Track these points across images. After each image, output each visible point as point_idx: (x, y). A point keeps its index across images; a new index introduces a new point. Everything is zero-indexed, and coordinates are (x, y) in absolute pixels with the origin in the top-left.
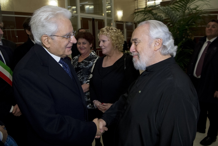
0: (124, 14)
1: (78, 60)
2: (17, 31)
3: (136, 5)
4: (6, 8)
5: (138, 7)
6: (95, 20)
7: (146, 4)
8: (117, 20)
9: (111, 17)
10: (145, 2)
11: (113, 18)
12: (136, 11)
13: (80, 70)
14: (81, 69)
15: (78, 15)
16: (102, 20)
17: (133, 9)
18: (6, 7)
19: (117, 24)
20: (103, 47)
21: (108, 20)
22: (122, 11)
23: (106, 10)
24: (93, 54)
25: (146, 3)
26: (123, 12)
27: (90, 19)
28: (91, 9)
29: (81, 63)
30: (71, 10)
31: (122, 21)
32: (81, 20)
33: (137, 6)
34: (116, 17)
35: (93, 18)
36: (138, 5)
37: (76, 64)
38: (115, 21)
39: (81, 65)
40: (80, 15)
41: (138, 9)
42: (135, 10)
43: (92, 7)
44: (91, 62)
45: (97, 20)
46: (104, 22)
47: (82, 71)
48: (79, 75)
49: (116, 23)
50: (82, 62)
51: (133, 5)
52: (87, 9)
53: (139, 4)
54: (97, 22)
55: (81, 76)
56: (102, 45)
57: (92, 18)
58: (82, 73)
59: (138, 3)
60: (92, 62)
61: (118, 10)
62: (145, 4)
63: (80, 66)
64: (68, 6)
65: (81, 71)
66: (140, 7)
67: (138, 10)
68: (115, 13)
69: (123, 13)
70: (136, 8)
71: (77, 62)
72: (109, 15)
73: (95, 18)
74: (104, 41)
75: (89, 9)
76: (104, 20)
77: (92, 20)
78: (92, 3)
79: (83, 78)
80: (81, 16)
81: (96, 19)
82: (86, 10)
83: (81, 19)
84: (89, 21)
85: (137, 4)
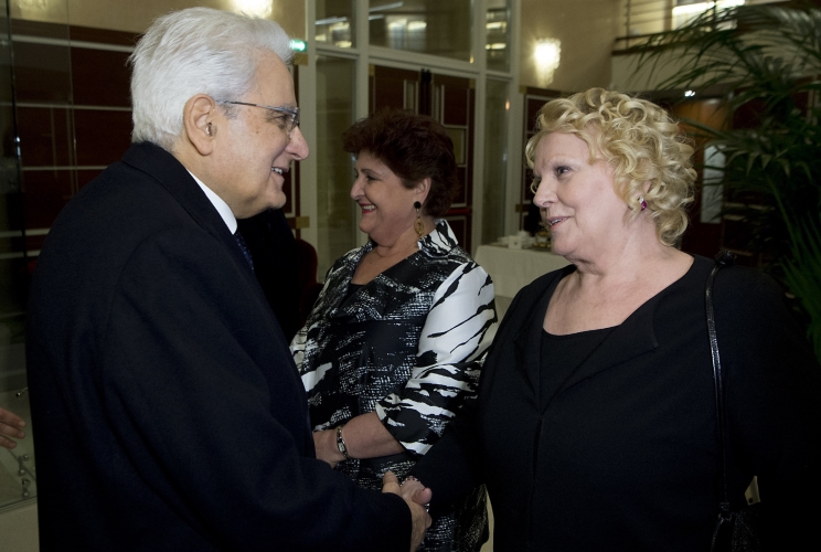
0: (564, 56)
1: (353, 273)
2: (76, 111)
3: (624, 19)
4: (43, 8)
5: (632, 27)
6: (432, 82)
7: (668, 18)
8: (531, 85)
9: (507, 69)
10: (661, 4)
11: (514, 73)
12: (622, 45)
13: (353, 332)
14: (359, 326)
15: (358, 55)
16: (465, 82)
17: (609, 38)
18: (44, 4)
19: (530, 101)
20: (557, 211)
21: (490, 81)
22: (559, 43)
23: (484, 39)
24: (438, 240)
25: (669, 8)
26: (562, 47)
27: (410, 75)
28: (417, 32)
29: (364, 295)
30: (327, 36)
31: (554, 88)
32: (371, 79)
33: (627, 24)
34: (530, 72)
35: (426, 69)
36: (633, 19)
37: (338, 295)
38: (521, 88)
39: (360, 301)
40: (368, 56)
41: (628, 38)
42: (618, 40)
43: (418, 26)
44: (416, 290)
45: (442, 79)
46: (473, 92)
47: (362, 339)
48: (346, 361)
49: (529, 97)
50: (372, 288)
51: (609, 21)
52: (396, 31)
53: (636, 14)
54: (443, 87)
55: (356, 366)
56: (553, 198)
57: (418, 68)
58: (359, 348)
59: (633, 9)
60: (423, 290)
61: (538, 39)
62: (661, 14)
63: (351, 310)
64: (318, 19)
65: (358, 340)
66: (638, 30)
67: (632, 43)
68: (525, 53)
69: (559, 50)
70: (623, 33)
71: (345, 283)
72: (496, 61)
73: (433, 71)
74: (560, 170)
75: (404, 31)
76: (474, 81)
77: (420, 79)
78: (422, 8)
79: (367, 380)
80: (370, 57)
81: (437, 76)
82: (391, 35)
83: (370, 70)
84: (405, 82)
85: (627, 15)
